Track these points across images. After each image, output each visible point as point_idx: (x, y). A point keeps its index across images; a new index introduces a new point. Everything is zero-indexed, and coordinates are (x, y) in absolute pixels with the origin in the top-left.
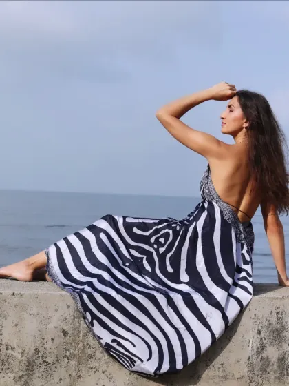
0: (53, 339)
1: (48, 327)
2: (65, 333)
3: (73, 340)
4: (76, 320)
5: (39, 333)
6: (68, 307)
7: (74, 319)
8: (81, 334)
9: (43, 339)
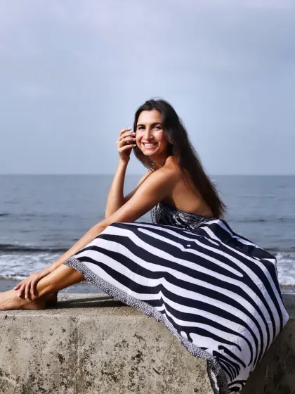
0: (48, 365)
1: (43, 352)
2: (61, 358)
3: (70, 367)
4: (73, 345)
5: (34, 358)
6: (64, 331)
7: (71, 343)
8: (79, 360)
9: (39, 365)
